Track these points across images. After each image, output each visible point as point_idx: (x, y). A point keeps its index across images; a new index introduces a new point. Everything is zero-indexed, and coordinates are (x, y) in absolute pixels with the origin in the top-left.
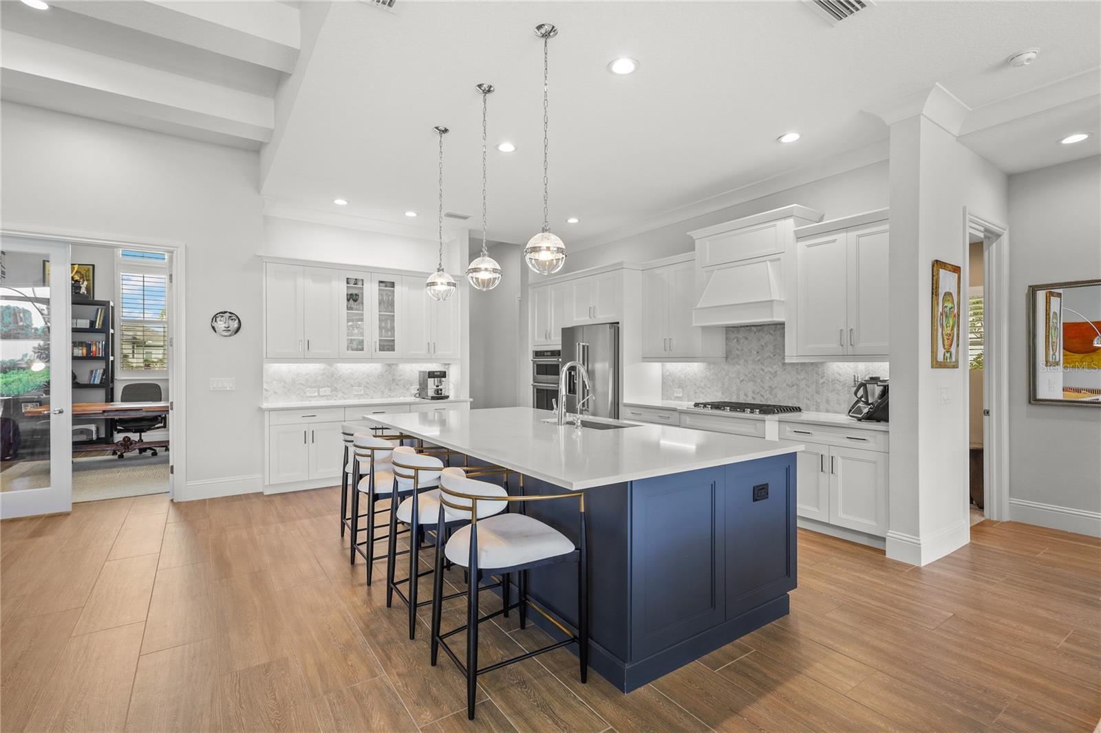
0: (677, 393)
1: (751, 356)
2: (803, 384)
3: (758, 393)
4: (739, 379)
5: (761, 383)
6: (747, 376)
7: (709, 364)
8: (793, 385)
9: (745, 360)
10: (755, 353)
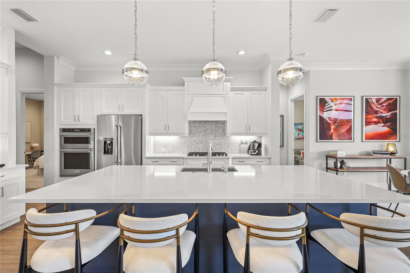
0: (163, 150)
1: (201, 133)
2: (223, 144)
3: (204, 148)
4: (195, 142)
5: (206, 144)
6: (199, 141)
7: (181, 137)
8: (219, 144)
9: (199, 135)
10: (203, 132)
